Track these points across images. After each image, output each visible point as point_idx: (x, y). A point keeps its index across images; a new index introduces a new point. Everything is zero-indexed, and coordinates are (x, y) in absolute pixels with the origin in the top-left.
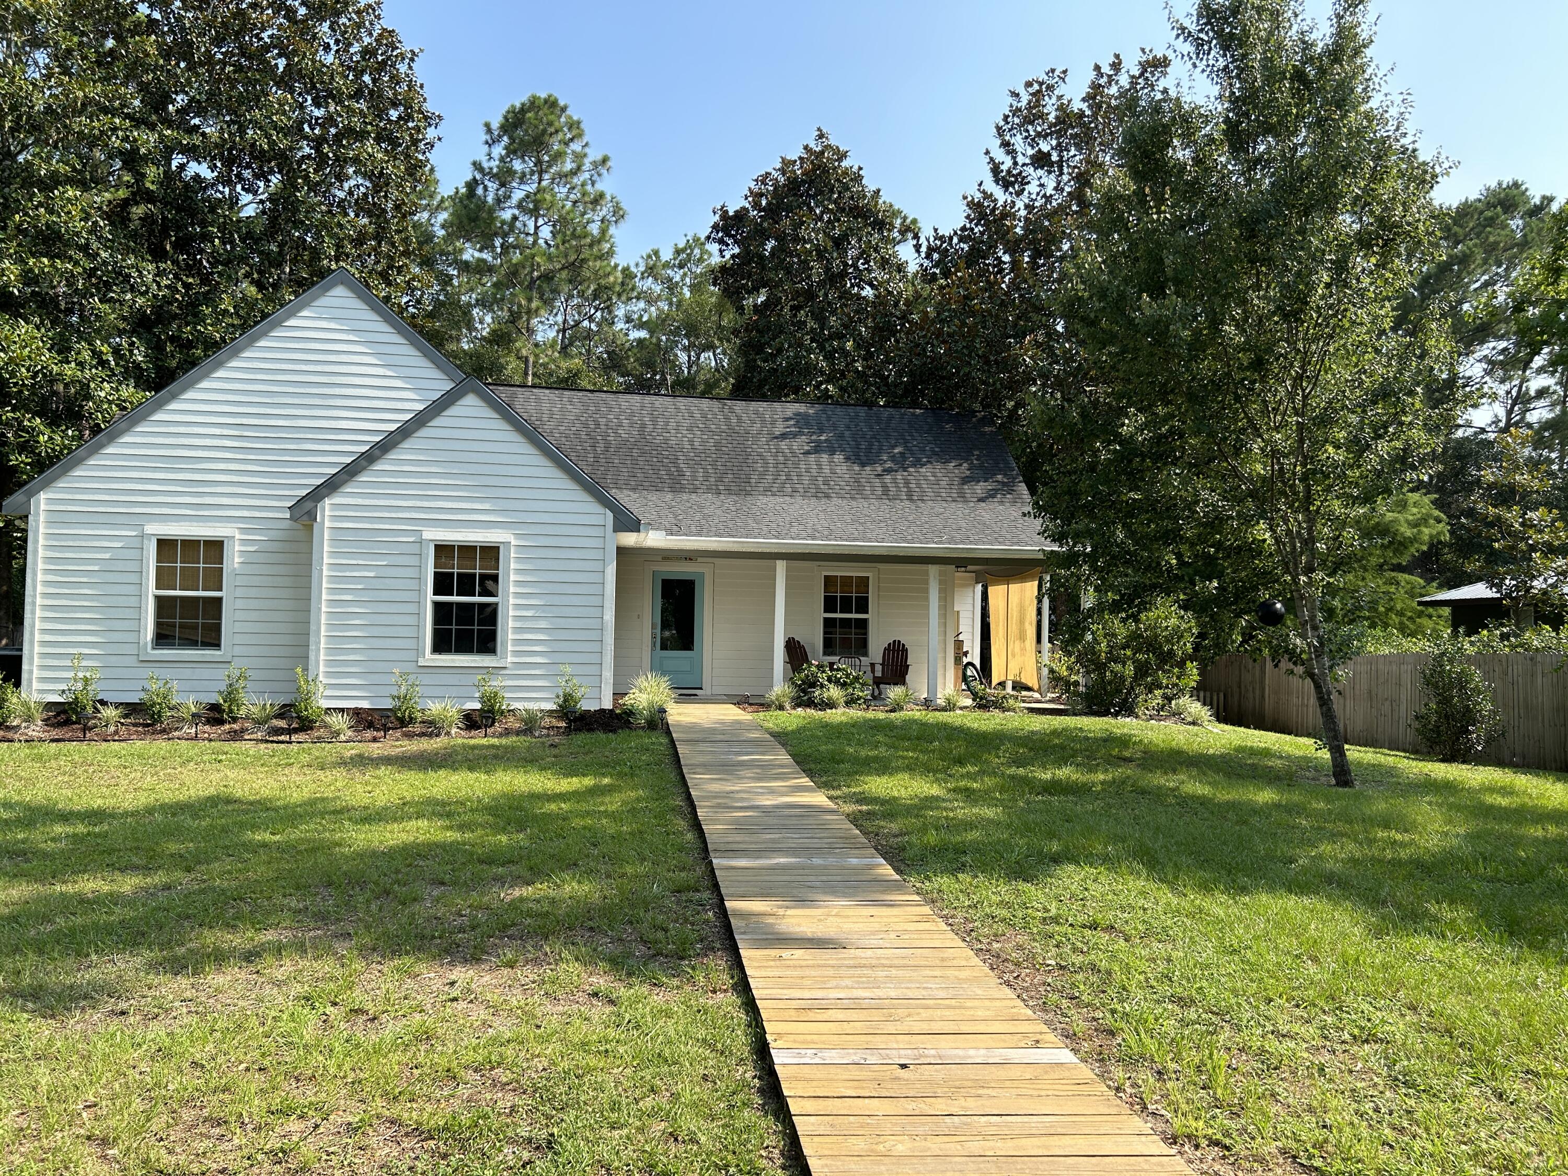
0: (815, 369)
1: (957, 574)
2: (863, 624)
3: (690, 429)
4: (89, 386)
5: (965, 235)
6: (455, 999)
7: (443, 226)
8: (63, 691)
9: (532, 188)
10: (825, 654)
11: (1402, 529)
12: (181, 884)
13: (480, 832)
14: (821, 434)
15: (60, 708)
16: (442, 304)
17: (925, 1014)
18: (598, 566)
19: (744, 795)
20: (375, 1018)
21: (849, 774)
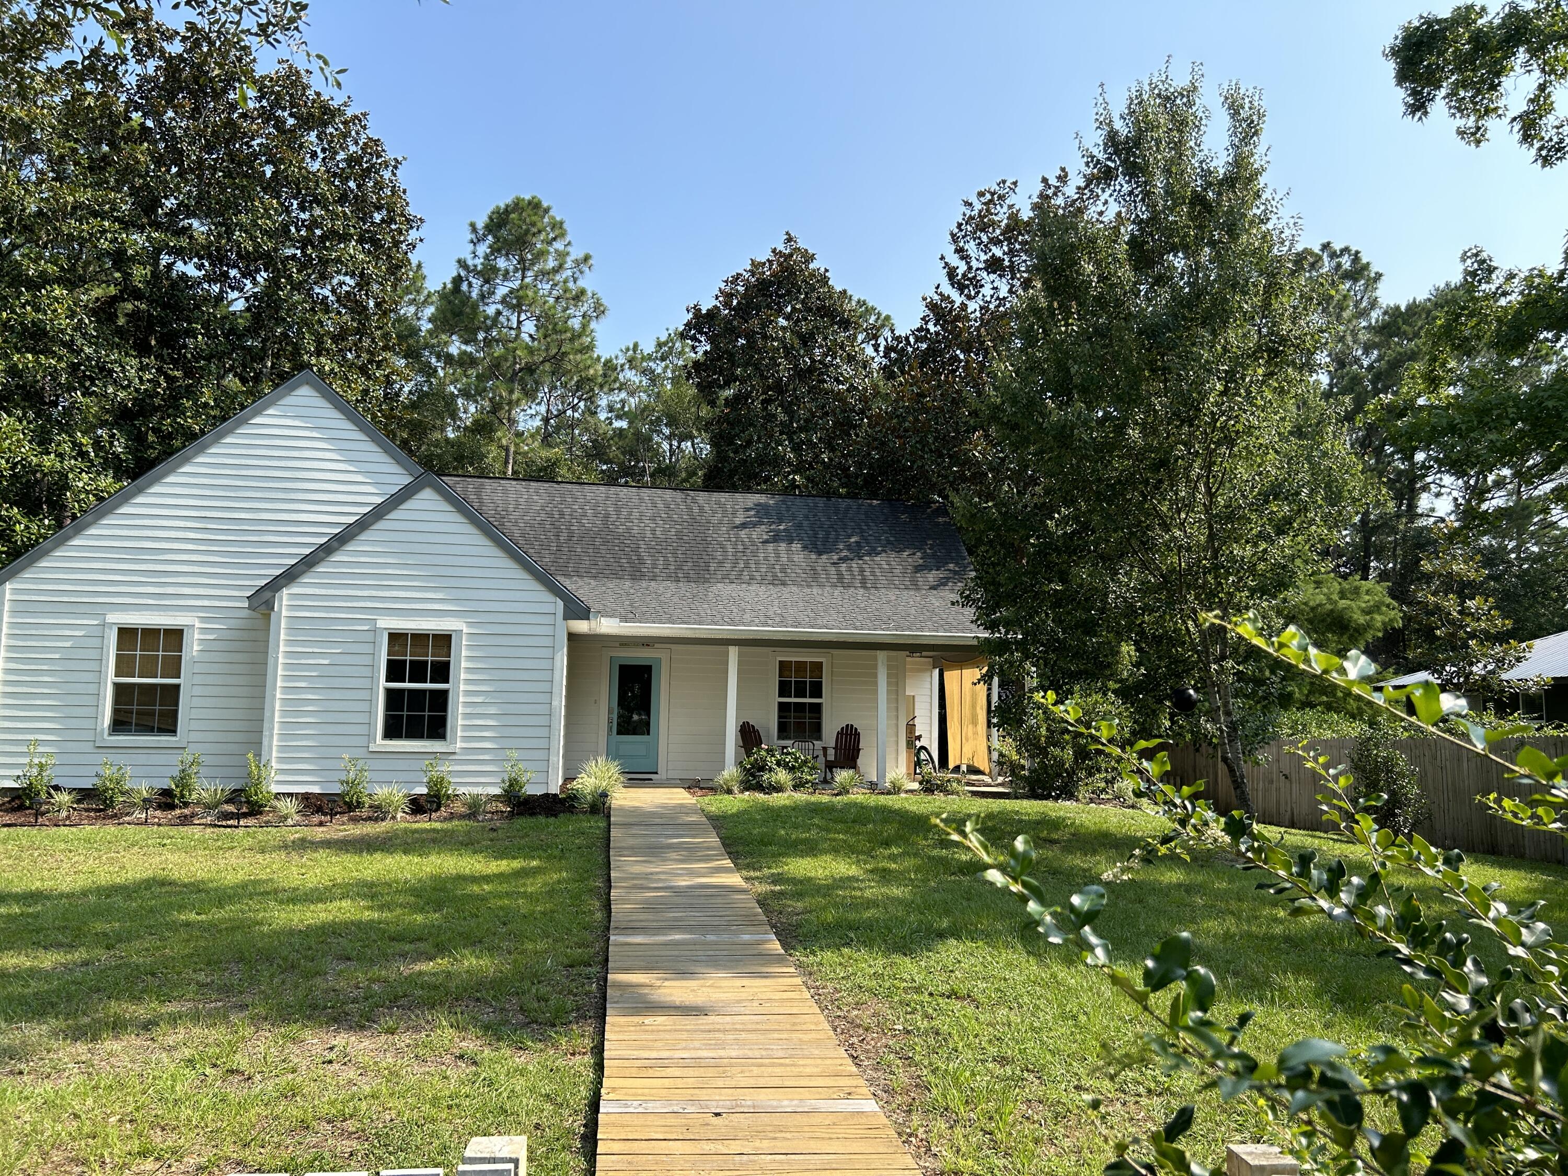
0: (783, 460)
1: (909, 659)
2: (817, 708)
3: (653, 519)
4: (67, 477)
5: (921, 334)
6: (330, 1062)
7: (430, 320)
8: (18, 777)
9: (516, 284)
10: (779, 738)
11: (1355, 616)
12: (99, 960)
13: (399, 911)
14: (780, 523)
15: (15, 794)
16: (426, 395)
17: (756, 1070)
18: (547, 653)
19: (663, 877)
20: (249, 1078)
21: (773, 856)
